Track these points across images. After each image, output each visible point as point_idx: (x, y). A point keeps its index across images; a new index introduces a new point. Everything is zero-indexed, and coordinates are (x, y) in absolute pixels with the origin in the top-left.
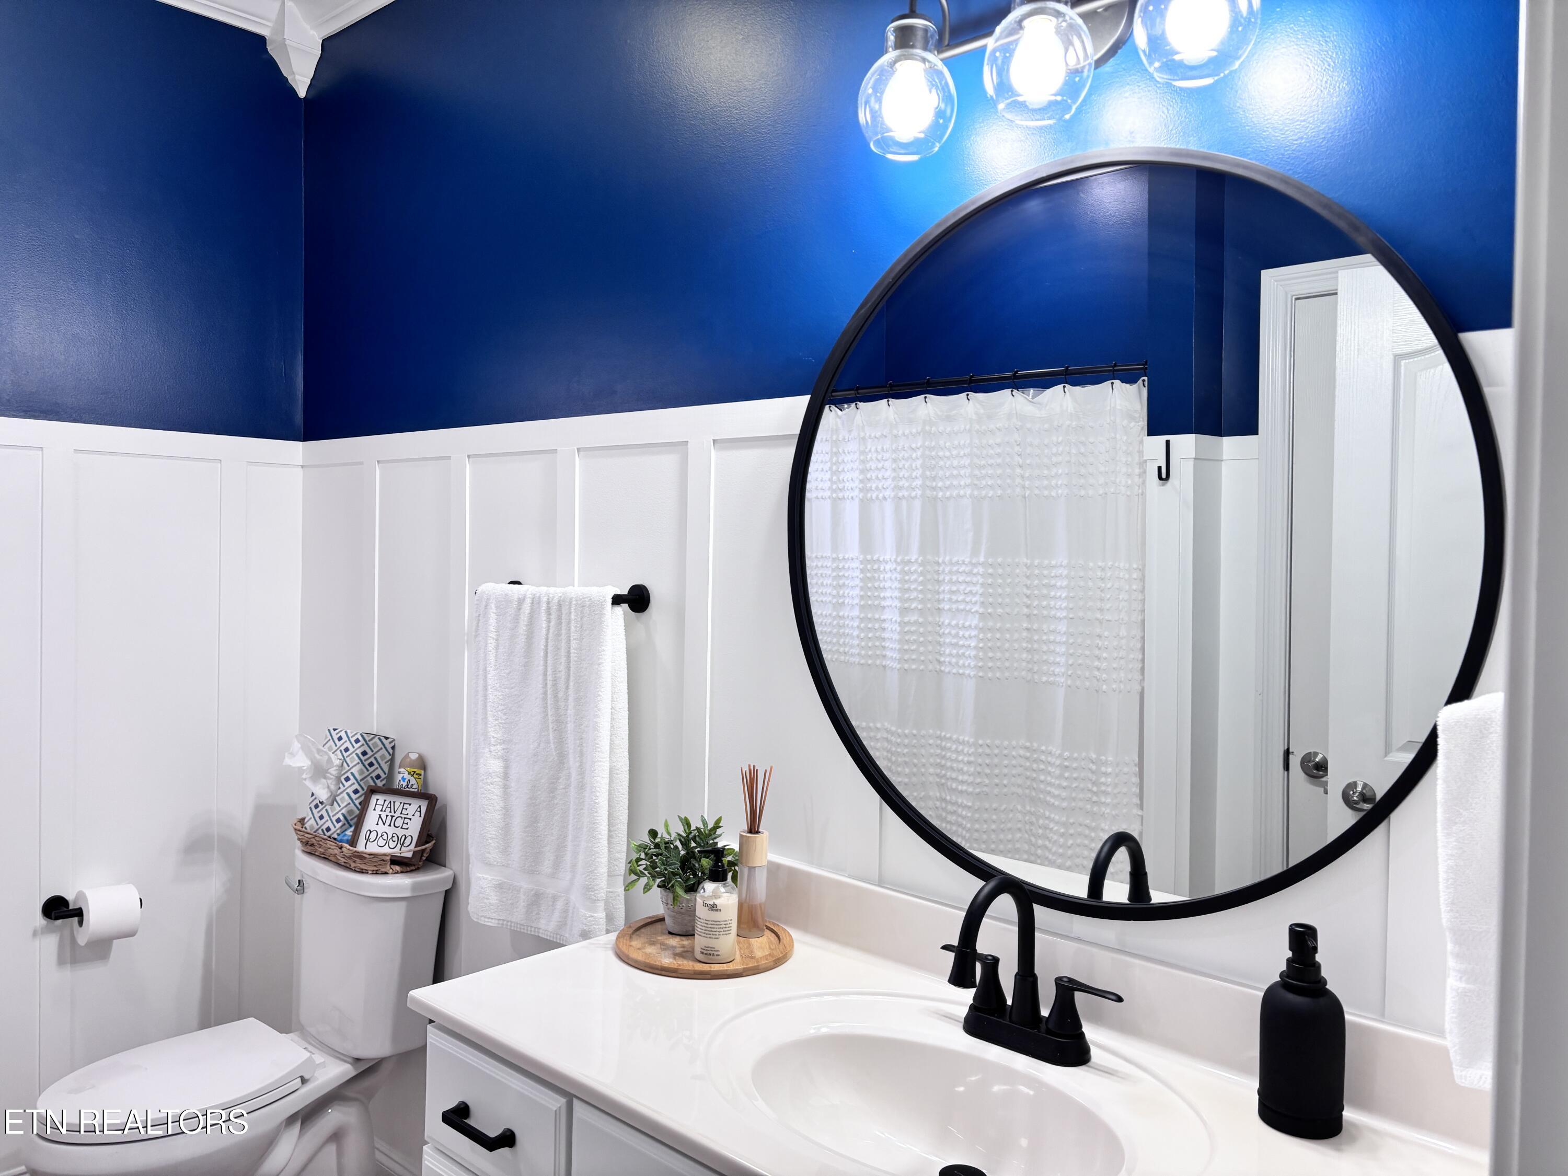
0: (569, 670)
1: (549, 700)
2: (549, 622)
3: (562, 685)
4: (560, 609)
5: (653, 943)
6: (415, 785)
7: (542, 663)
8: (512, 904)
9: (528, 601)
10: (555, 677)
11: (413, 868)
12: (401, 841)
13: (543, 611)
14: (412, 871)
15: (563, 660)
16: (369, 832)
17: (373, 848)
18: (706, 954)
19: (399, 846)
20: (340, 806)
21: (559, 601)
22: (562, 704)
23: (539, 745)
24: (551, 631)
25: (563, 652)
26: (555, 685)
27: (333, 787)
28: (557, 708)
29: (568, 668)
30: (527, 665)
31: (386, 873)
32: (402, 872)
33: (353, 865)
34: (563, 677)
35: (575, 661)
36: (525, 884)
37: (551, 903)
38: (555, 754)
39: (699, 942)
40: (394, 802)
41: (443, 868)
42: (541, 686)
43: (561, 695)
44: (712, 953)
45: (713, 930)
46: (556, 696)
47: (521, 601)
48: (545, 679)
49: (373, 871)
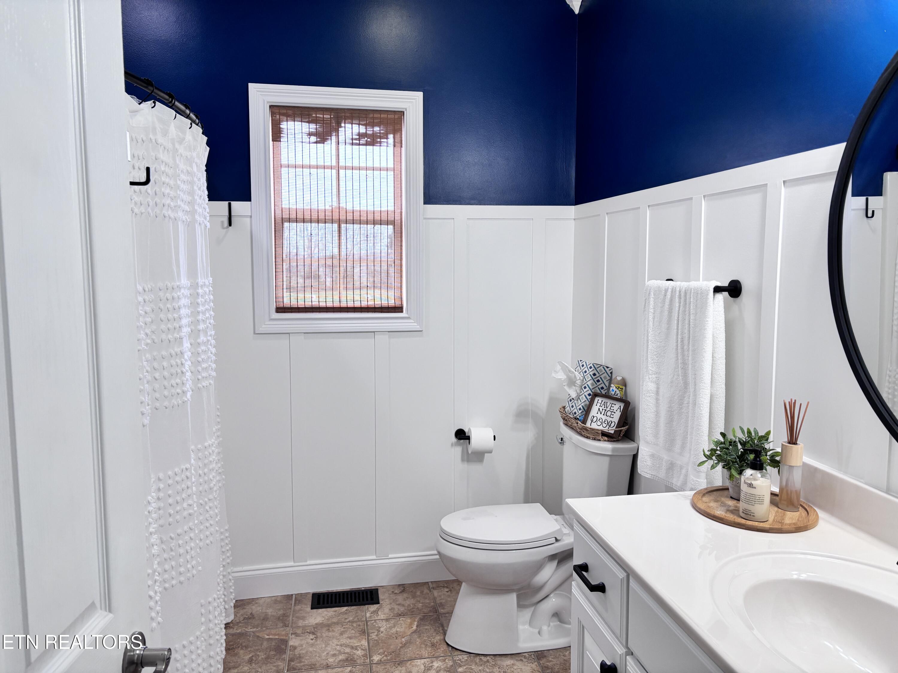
0: (690, 332)
1: (679, 350)
2: (680, 303)
3: (686, 342)
4: (685, 295)
5: (716, 501)
6: (619, 394)
7: (676, 327)
8: (659, 467)
9: (670, 290)
10: (683, 336)
11: (615, 440)
12: (609, 424)
13: (677, 297)
14: (614, 441)
15: (687, 326)
16: (593, 417)
17: (594, 426)
18: (745, 514)
19: (608, 426)
20: (581, 402)
21: (685, 290)
22: (686, 353)
23: (674, 376)
24: (681, 308)
25: (687, 322)
26: (682, 341)
27: (578, 391)
28: (683, 355)
29: (689, 331)
30: (669, 328)
31: (600, 440)
32: (608, 441)
33: (583, 433)
34: (687, 337)
35: (692, 327)
36: (665, 457)
37: (679, 470)
38: (682, 382)
39: (742, 505)
40: (607, 402)
41: (633, 442)
42: (675, 341)
43: (685, 347)
44: (749, 513)
45: (750, 499)
46: (682, 348)
47: (666, 291)
48: (677, 338)
49: (593, 438)
